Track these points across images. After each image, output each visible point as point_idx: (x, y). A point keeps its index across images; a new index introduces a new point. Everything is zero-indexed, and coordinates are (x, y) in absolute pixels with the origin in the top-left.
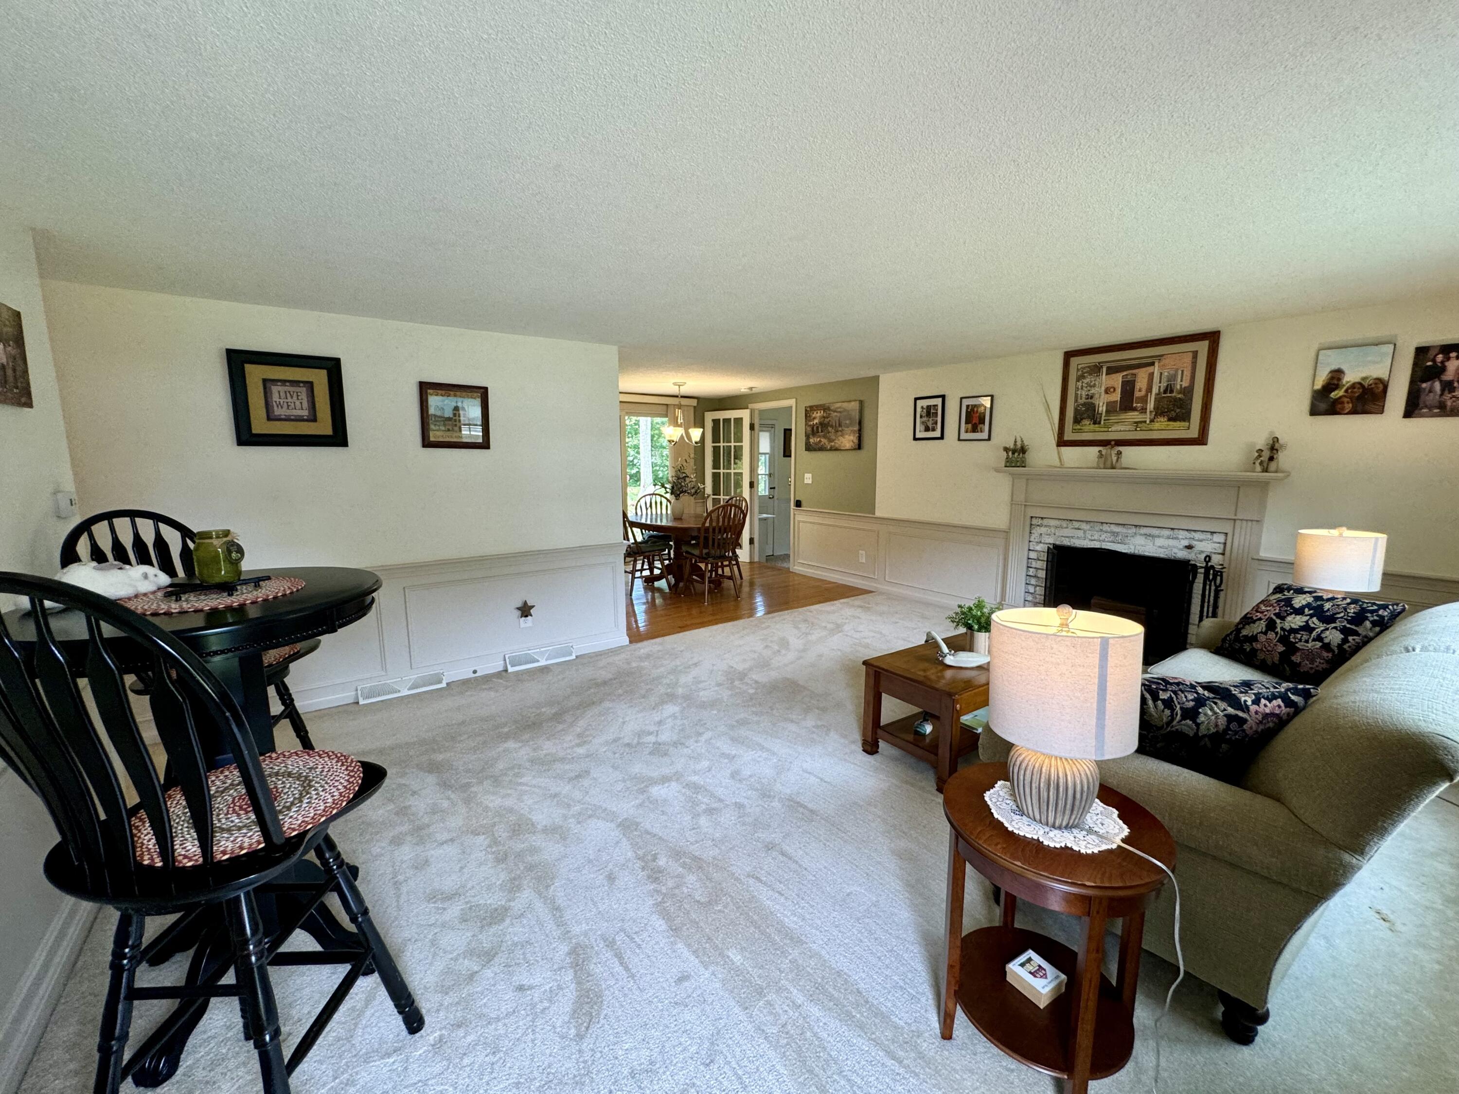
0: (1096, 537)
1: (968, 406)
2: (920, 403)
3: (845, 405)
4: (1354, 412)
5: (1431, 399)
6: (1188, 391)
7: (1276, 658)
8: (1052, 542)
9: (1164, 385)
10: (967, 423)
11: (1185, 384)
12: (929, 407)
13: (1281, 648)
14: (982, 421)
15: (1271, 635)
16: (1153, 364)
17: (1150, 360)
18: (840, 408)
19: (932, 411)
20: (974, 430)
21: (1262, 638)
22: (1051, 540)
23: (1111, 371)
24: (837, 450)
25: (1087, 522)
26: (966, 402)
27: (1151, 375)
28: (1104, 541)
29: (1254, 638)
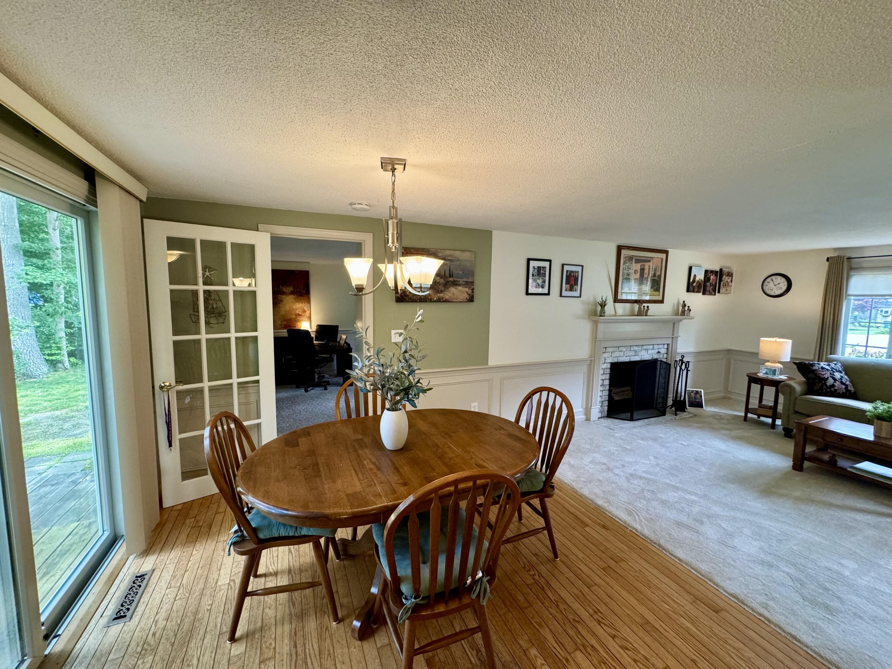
0: (628, 355)
1: (567, 271)
2: (532, 263)
3: (457, 254)
4: (697, 292)
5: (708, 288)
6: (660, 276)
7: (844, 391)
8: (610, 361)
9: (653, 273)
10: (566, 284)
11: (659, 273)
12: (539, 268)
13: (844, 387)
14: (576, 284)
15: (838, 383)
16: (649, 261)
17: (649, 259)
18: (450, 256)
19: (542, 272)
20: (571, 289)
21: (836, 384)
22: (610, 360)
23: (637, 261)
24: (446, 301)
25: (625, 346)
26: (566, 268)
27: (650, 266)
28: (631, 356)
29: (833, 386)
